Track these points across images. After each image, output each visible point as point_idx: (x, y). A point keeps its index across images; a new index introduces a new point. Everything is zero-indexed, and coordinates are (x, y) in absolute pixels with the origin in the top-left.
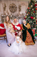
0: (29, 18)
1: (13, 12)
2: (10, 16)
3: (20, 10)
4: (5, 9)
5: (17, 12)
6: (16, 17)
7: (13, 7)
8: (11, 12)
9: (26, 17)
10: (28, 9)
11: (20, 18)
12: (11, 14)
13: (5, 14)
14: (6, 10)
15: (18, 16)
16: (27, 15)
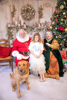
0: (56, 28)
1: (28, 20)
2: (23, 26)
3: (41, 16)
4: (13, 15)
5: (36, 19)
7: (27, 11)
8: (25, 19)
9: (51, 28)
12: (24, 23)
13: (13, 23)
14: (15, 15)
15: (37, 26)
16: (53, 23)
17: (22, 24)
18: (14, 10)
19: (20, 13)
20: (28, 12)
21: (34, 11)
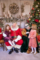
0: (33, 20)
2: (11, 18)
3: (23, 11)
4: (4, 10)
5: (19, 13)
6: (18, 20)
8: (12, 13)
9: (30, 19)
10: (32, 9)
11: (22, 20)
12: (11, 16)
13: (4, 16)
15: (20, 18)
16: (31, 17)
17: (10, 16)
18: (4, 7)
19: (8, 9)
20: (14, 9)
21: (18, 8)
